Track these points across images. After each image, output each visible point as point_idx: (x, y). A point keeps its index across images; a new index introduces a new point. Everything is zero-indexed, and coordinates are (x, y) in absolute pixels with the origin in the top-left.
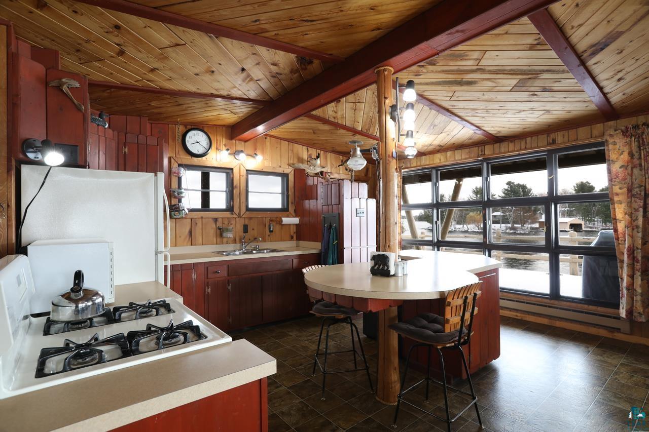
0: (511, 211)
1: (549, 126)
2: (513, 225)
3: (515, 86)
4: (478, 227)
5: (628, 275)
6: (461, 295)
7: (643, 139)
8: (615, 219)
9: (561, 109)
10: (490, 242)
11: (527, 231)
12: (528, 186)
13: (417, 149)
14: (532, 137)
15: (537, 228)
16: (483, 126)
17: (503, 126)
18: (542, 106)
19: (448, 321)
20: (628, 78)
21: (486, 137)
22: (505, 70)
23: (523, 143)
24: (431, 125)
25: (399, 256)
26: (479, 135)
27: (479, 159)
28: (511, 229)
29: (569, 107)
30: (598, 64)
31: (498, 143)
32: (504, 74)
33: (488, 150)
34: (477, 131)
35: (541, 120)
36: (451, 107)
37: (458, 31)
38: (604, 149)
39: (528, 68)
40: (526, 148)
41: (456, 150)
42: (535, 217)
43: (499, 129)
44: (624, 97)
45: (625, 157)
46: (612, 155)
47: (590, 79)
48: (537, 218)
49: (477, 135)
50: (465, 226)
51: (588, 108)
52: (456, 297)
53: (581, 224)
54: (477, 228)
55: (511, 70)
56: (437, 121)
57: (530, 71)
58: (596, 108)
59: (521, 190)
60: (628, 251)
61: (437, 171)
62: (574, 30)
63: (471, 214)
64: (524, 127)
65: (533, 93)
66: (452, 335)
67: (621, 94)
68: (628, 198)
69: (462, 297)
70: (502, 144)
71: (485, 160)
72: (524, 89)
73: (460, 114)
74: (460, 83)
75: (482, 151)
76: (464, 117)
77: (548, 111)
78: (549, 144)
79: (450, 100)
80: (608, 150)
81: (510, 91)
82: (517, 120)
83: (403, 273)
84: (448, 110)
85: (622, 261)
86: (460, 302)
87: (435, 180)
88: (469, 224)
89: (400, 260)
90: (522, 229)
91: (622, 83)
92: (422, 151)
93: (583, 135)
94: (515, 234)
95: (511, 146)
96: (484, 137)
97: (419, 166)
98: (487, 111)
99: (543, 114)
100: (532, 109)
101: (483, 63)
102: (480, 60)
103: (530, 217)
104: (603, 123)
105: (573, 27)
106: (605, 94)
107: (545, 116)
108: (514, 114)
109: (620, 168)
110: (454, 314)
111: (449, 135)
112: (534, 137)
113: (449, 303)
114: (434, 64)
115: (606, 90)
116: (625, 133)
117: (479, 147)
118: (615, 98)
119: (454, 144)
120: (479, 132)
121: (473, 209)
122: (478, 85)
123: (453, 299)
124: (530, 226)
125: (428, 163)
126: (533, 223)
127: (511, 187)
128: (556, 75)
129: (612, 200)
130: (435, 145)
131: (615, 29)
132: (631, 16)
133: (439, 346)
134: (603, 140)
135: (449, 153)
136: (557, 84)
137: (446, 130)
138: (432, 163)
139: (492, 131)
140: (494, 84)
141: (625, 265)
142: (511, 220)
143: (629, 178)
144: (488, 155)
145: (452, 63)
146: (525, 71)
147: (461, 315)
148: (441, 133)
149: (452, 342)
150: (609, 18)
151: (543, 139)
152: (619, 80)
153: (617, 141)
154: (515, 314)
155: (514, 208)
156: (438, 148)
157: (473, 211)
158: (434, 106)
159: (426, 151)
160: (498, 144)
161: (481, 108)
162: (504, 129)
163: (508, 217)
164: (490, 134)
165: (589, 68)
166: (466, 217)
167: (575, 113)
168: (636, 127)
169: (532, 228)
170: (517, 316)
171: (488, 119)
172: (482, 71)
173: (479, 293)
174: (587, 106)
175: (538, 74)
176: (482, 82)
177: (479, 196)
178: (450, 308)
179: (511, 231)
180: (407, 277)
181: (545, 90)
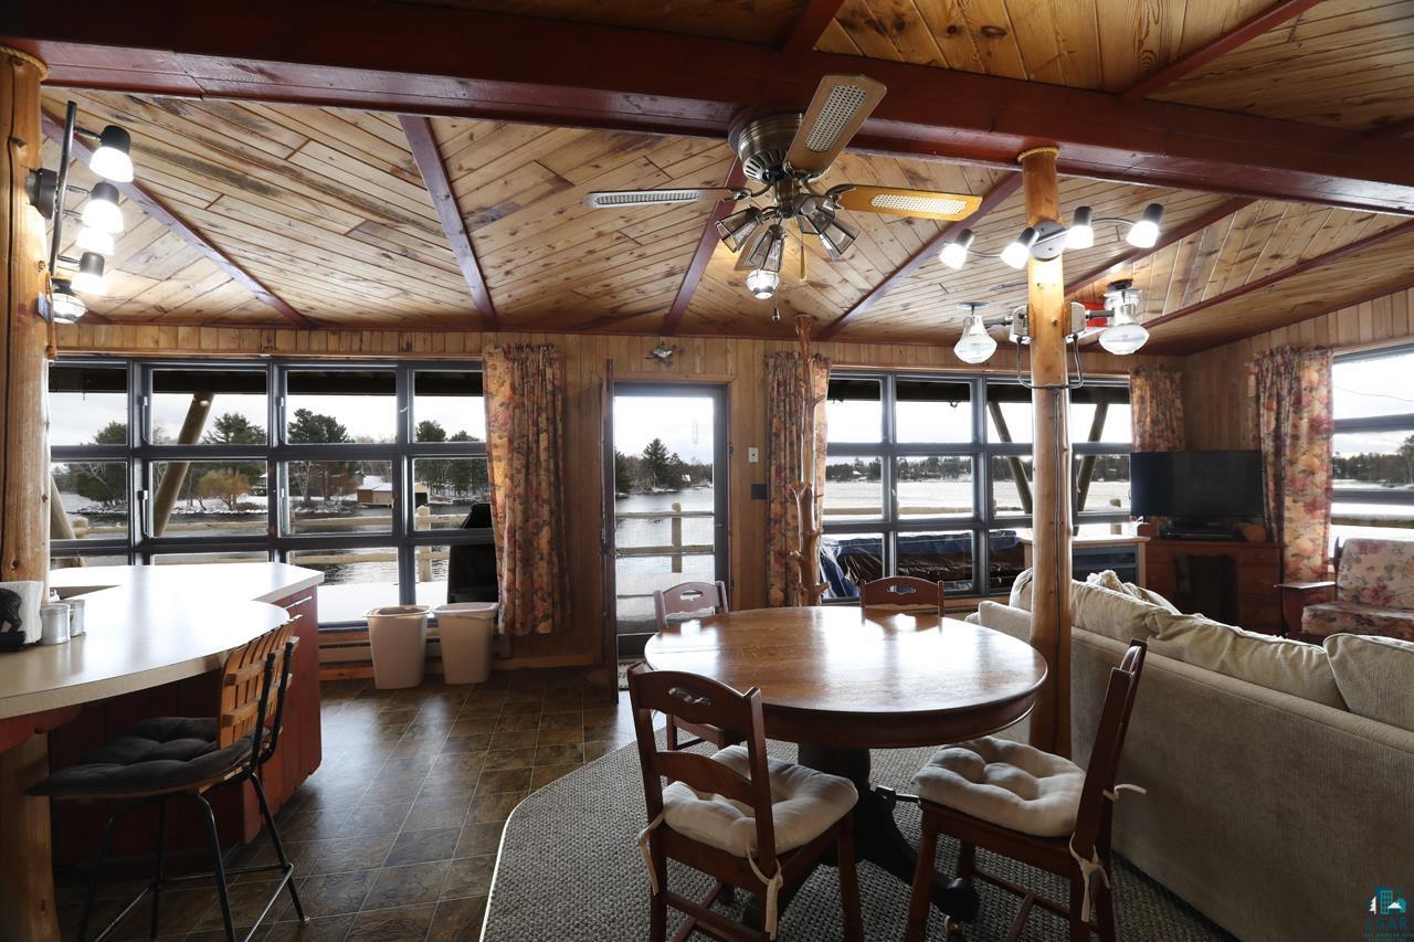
0: (304, 469)
1: (405, 318)
2: (309, 498)
3: (355, 228)
4: (229, 504)
5: (509, 570)
6: (258, 654)
7: (527, 367)
8: (493, 485)
9: (425, 293)
10: (283, 533)
11: (336, 510)
12: (339, 422)
13: (85, 302)
14: (372, 331)
15: (354, 503)
16: (279, 289)
17: (321, 298)
18: (397, 281)
19: (228, 720)
20: (518, 274)
21: (282, 312)
22: (342, 192)
23: (356, 340)
24: (141, 252)
25: (52, 590)
26: (265, 304)
27: (263, 355)
28: (303, 505)
29: (438, 294)
30: (485, 240)
31: (305, 329)
32: (339, 198)
33: (284, 341)
34: (261, 296)
35: (391, 305)
36: (208, 227)
37: (261, 72)
38: (481, 374)
39: (383, 204)
40: (361, 350)
41: (203, 326)
42: (351, 481)
43: (313, 303)
44: (509, 300)
45: (506, 390)
46: (491, 384)
47: (473, 260)
48: (355, 484)
49: (261, 304)
50: (196, 503)
51: (464, 304)
52: (247, 659)
53: (425, 494)
54: (226, 506)
55: (354, 196)
56: (159, 248)
57: (387, 211)
58: (475, 307)
59: (325, 428)
60: (509, 533)
61: (145, 369)
62: (462, 173)
63: (212, 474)
64: (360, 309)
65: (385, 252)
66: (237, 750)
67: (506, 295)
68: (509, 452)
69: (261, 657)
70: (313, 333)
71: (274, 360)
72: (371, 239)
73: (228, 249)
74: (241, 182)
75: (269, 341)
76: (233, 257)
77: (406, 292)
78: (401, 350)
79: (205, 209)
80: (486, 376)
81: (345, 235)
82: (349, 292)
83: (72, 631)
84: (196, 231)
85: (501, 549)
86: (256, 669)
87: (137, 390)
88: (205, 498)
89: (57, 598)
90: (325, 504)
91: (509, 279)
92: (102, 311)
93: (453, 347)
94: (312, 515)
95: (333, 341)
96: (278, 312)
97: (89, 349)
98: (291, 261)
99: (397, 295)
100: (379, 281)
101: (298, 159)
102: (295, 151)
103: (340, 482)
104: (481, 332)
105: (461, 168)
106: (487, 289)
107: (397, 300)
108: (347, 280)
109: (501, 406)
110: (241, 702)
111: (188, 287)
112: (375, 333)
113: (234, 677)
114: (176, 113)
115: (490, 283)
116: (507, 354)
117: (262, 329)
118: (500, 299)
119: (199, 311)
120: (266, 298)
121: (218, 464)
122: (282, 201)
123: (240, 667)
124: (340, 498)
125: (116, 344)
126: (346, 493)
127: (305, 421)
128: (425, 234)
129: (490, 454)
130: (144, 303)
131: (512, 197)
132: (531, 188)
133: (202, 786)
134: (480, 359)
135: (183, 331)
136: (425, 250)
137: (181, 274)
138: (130, 345)
139: (297, 303)
140: (315, 211)
141: (505, 554)
142: (304, 488)
143: (510, 421)
144: (283, 351)
145: (225, 130)
146: (377, 207)
147: (259, 697)
148: (169, 278)
149: (237, 766)
150: (508, 178)
151: (391, 340)
152: (507, 273)
153: (498, 364)
154: (337, 671)
155: (310, 464)
156: (153, 312)
157: (217, 467)
158: (159, 211)
159: (115, 312)
160: (306, 332)
161: (281, 249)
162: (321, 304)
163: (299, 481)
164: (292, 308)
165: (473, 240)
166: (197, 482)
167: (446, 307)
168: (519, 348)
169: (345, 503)
170: (342, 675)
171: (290, 276)
172: (296, 175)
173: (294, 640)
174: (463, 301)
175: (398, 222)
176: (289, 197)
177: (232, 434)
178: (232, 689)
179: (305, 511)
180: (82, 641)
181: (405, 254)
